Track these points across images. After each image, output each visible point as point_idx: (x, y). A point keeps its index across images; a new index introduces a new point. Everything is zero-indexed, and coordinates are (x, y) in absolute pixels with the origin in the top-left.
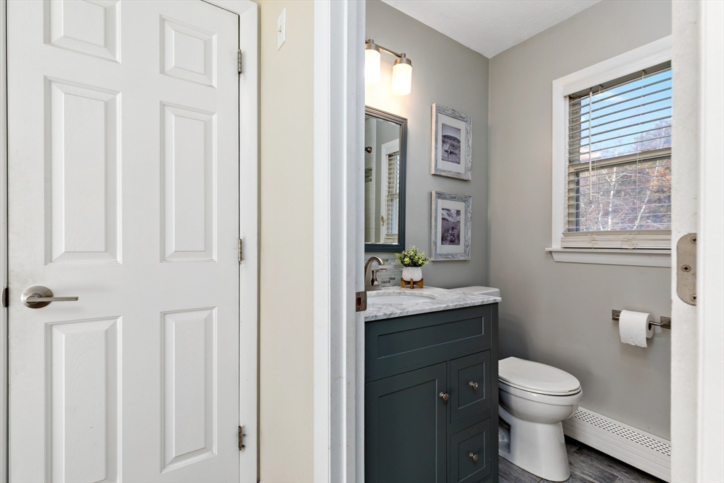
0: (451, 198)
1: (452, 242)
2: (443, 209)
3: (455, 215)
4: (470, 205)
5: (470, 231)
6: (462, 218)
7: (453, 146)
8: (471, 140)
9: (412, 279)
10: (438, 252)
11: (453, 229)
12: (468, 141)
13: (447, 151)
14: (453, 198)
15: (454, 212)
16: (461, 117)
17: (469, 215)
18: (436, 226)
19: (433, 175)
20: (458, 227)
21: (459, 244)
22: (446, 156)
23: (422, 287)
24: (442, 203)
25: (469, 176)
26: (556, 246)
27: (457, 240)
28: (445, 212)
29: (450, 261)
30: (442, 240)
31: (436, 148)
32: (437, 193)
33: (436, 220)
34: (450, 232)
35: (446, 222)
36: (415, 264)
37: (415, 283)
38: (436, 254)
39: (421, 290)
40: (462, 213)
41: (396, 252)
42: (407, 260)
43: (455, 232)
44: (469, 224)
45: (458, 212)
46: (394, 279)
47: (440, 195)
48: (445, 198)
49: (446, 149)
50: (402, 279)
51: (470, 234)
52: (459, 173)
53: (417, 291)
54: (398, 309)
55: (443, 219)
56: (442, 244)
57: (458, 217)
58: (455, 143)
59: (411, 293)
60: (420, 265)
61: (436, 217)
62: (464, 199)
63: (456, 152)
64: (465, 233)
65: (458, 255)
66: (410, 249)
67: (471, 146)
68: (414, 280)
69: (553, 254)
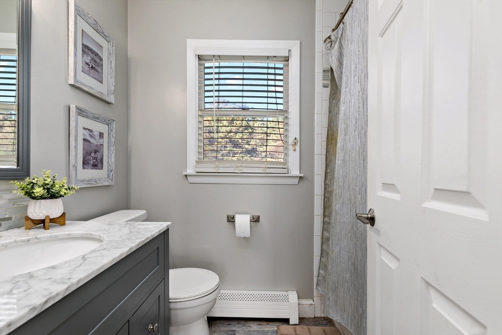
0: (94, 117)
1: (95, 166)
2: (84, 129)
3: (97, 137)
4: (114, 129)
5: (113, 155)
6: (105, 140)
7: (95, 61)
8: (113, 63)
9: (49, 216)
10: (79, 177)
11: (96, 152)
12: (111, 63)
13: (87, 64)
14: (96, 119)
15: (96, 134)
16: (103, 33)
17: (113, 140)
18: (76, 147)
19: (71, 85)
20: (101, 151)
21: (102, 168)
22: (87, 69)
23: (64, 224)
24: (84, 122)
25: (111, 99)
26: (190, 171)
27: (99, 165)
28: (86, 133)
29: (92, 188)
30: (84, 164)
31: (75, 55)
32: (77, 108)
33: (76, 140)
34: (93, 155)
35: (88, 143)
36: (51, 194)
37: (52, 221)
38: (77, 180)
39: (63, 228)
40: (106, 136)
41: (14, 179)
42: (38, 191)
43: (98, 155)
44: (113, 148)
45: (101, 135)
46: (9, 219)
47: (81, 112)
48: (87, 117)
49: (88, 61)
50: (28, 218)
51: (113, 159)
52: (102, 93)
53: (56, 231)
54: (55, 282)
55: (85, 140)
56: (84, 168)
57: (102, 140)
58: (98, 60)
59: (51, 237)
60: (61, 196)
61: (76, 136)
62: (108, 122)
63: (99, 69)
64: (109, 157)
65: (102, 180)
66: (40, 174)
67: (114, 69)
68: (51, 217)
69: (188, 178)
